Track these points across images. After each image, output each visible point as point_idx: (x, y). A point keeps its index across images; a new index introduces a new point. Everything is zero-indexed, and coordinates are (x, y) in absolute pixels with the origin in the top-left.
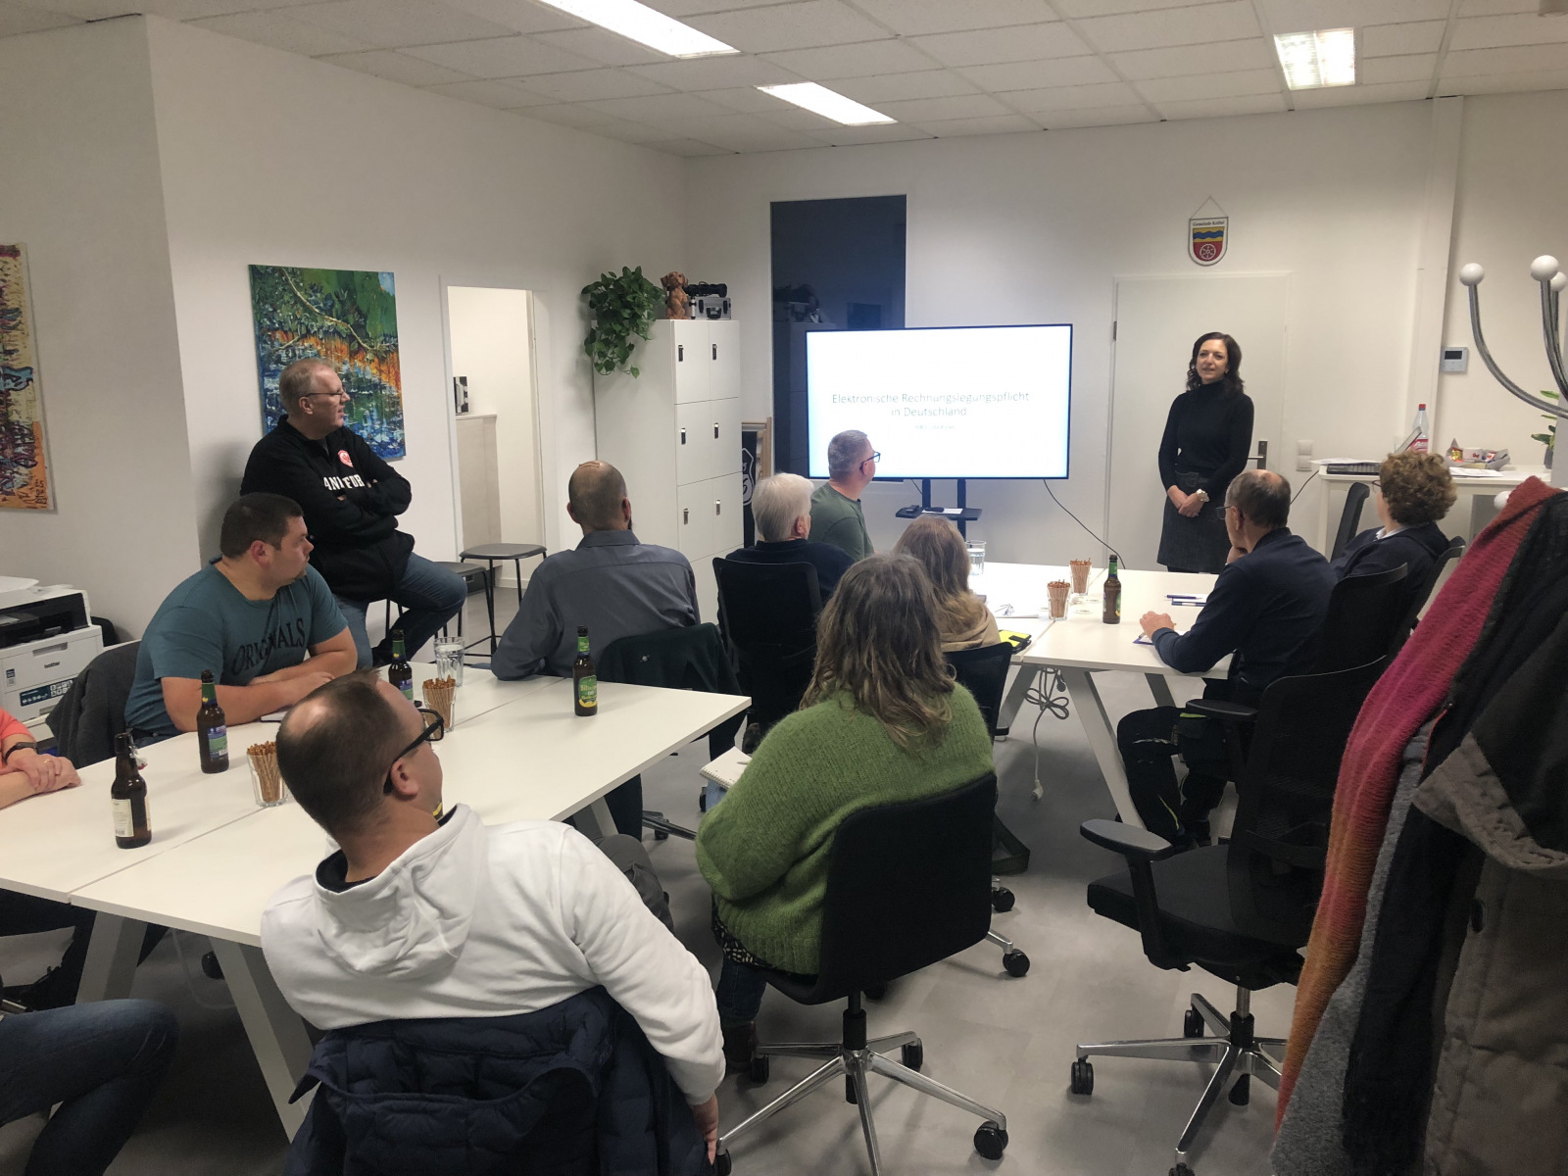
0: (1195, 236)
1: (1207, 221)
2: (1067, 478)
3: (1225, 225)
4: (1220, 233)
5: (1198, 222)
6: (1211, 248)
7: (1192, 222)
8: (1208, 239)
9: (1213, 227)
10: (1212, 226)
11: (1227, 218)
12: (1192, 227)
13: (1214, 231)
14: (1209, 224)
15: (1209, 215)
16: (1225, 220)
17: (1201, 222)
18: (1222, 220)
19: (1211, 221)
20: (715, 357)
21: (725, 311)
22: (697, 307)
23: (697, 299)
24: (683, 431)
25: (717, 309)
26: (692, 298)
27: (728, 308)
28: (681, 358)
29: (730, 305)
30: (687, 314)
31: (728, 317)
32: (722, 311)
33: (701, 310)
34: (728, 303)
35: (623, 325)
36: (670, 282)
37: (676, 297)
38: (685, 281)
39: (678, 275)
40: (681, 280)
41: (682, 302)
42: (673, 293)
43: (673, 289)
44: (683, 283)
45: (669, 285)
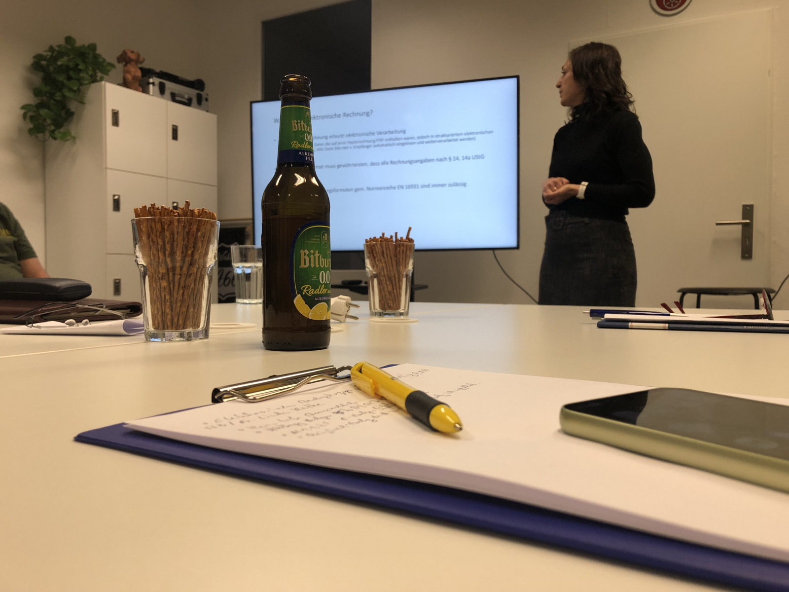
2: (517, 248)
20: (175, 136)
21: (199, 102)
22: (157, 88)
23: (157, 80)
24: (116, 197)
25: (186, 96)
26: (149, 78)
27: (204, 102)
28: (116, 122)
29: (207, 100)
30: (145, 91)
31: (203, 110)
32: (195, 101)
33: (162, 90)
34: (204, 96)
35: (59, 90)
36: (124, 59)
37: (128, 72)
38: (141, 59)
39: (132, 52)
40: (133, 56)
41: (134, 78)
42: (126, 68)
43: (125, 65)
44: (137, 62)
45: (124, 63)
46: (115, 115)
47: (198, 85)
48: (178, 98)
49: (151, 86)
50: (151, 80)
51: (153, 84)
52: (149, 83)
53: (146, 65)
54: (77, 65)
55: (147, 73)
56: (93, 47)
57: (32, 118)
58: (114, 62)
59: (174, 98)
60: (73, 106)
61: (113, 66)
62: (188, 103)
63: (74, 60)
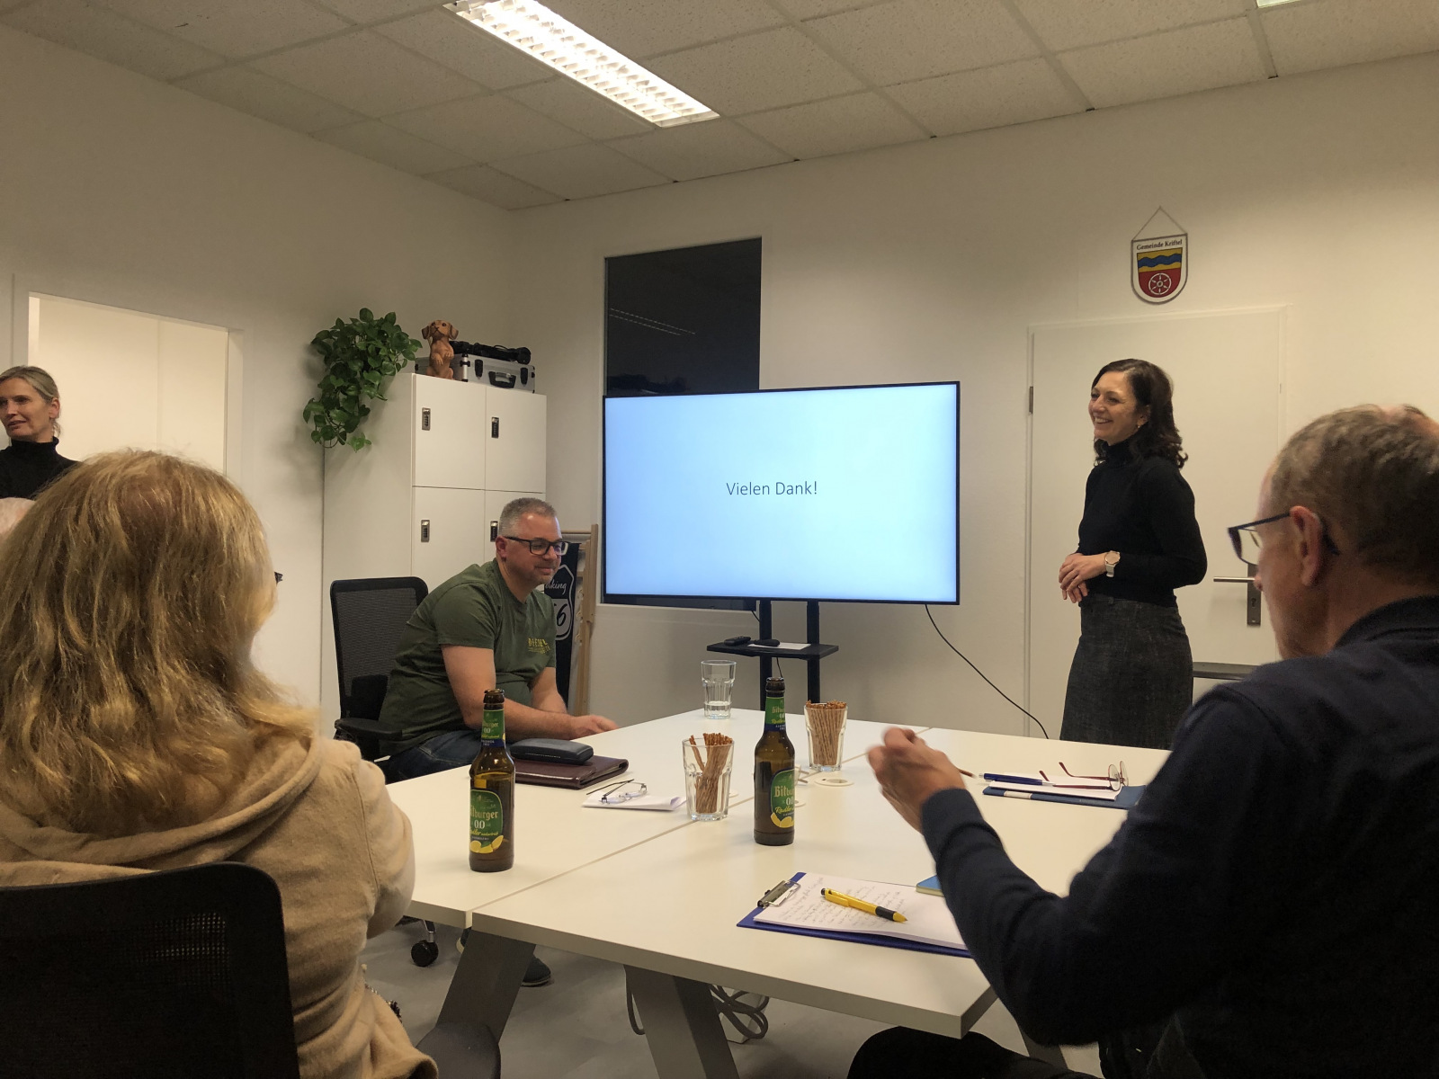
0: (1141, 263)
1: (1157, 242)
2: (956, 602)
3: (1183, 245)
4: (1177, 257)
5: (1144, 244)
6: (1164, 278)
7: (1136, 244)
8: (1161, 267)
9: (1166, 249)
10: (1164, 248)
11: (1186, 235)
12: (1136, 251)
13: (1169, 254)
14: (1160, 245)
15: (1159, 232)
16: (1183, 238)
17: (1149, 243)
18: (1178, 239)
19: (1163, 241)
20: (495, 434)
21: (524, 381)
22: (473, 368)
23: (472, 358)
24: (426, 524)
25: (509, 375)
26: (463, 356)
27: (529, 378)
28: (426, 425)
29: (533, 375)
30: (457, 376)
31: (529, 390)
32: (518, 380)
33: (479, 372)
34: (530, 372)
35: (353, 381)
36: (431, 333)
37: (438, 352)
38: (454, 333)
39: (444, 325)
40: (444, 330)
41: (445, 359)
42: (434, 347)
43: (434, 341)
44: (449, 337)
45: (431, 338)
46: (426, 415)
47: (522, 355)
48: (497, 379)
49: (465, 366)
50: (466, 360)
51: (468, 364)
52: (462, 363)
53: (458, 339)
54: (378, 350)
55: (462, 349)
56: (391, 318)
57: (318, 420)
58: (419, 337)
59: (494, 379)
60: (366, 402)
61: (417, 343)
62: (510, 384)
63: (373, 342)
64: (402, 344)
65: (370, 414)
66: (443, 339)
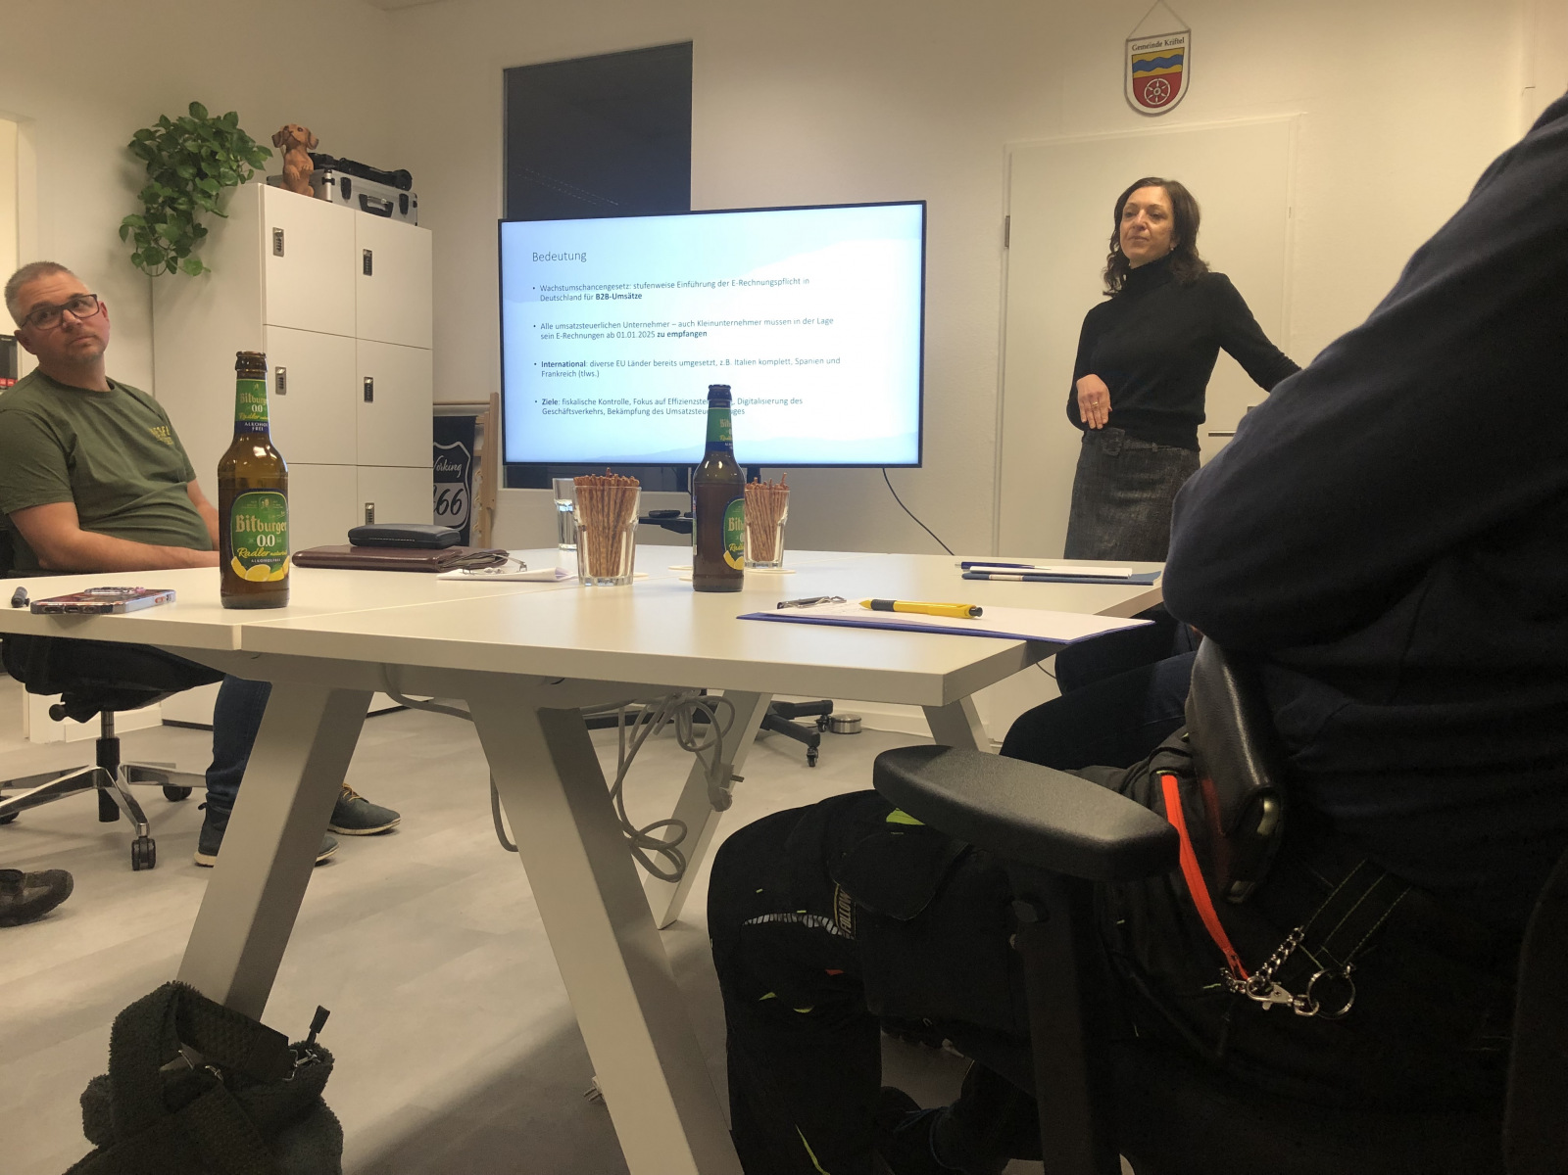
0: (1136, 67)
1: (1155, 41)
2: (919, 465)
3: (1185, 45)
4: (1178, 59)
5: (1140, 43)
6: (1161, 83)
7: (1131, 44)
8: (1159, 71)
9: (1166, 49)
10: (1163, 47)
11: (1188, 32)
12: (1131, 53)
13: (1168, 55)
14: (1159, 44)
15: (1157, 29)
16: (1186, 36)
17: (1146, 42)
18: (1180, 37)
19: (1162, 40)
20: (368, 270)
21: (404, 210)
22: (338, 188)
23: (337, 175)
24: (281, 371)
25: (384, 201)
26: (326, 172)
27: (410, 208)
28: (279, 249)
29: (415, 204)
30: (319, 194)
31: (410, 222)
32: (396, 208)
33: (346, 191)
34: (411, 200)
35: (184, 193)
36: (284, 139)
37: (292, 162)
38: (313, 142)
39: (299, 129)
40: (301, 137)
42: (288, 156)
43: (288, 150)
44: (307, 146)
45: (284, 147)
46: (279, 236)
47: (400, 179)
48: (370, 205)
49: (329, 184)
50: (329, 176)
51: (332, 181)
52: (325, 181)
54: (214, 154)
55: (322, 162)
56: (232, 118)
57: (139, 238)
59: (365, 204)
60: (203, 219)
61: (266, 152)
62: (386, 212)
63: (207, 144)
64: (245, 148)
65: (208, 236)
66: (299, 148)
